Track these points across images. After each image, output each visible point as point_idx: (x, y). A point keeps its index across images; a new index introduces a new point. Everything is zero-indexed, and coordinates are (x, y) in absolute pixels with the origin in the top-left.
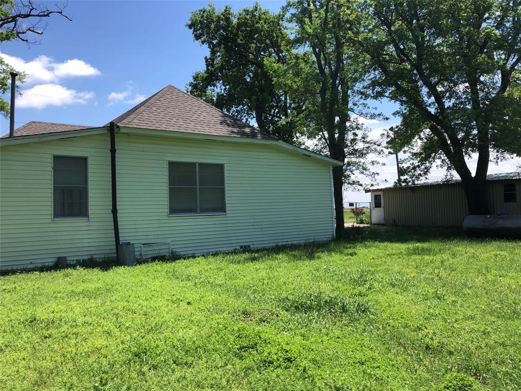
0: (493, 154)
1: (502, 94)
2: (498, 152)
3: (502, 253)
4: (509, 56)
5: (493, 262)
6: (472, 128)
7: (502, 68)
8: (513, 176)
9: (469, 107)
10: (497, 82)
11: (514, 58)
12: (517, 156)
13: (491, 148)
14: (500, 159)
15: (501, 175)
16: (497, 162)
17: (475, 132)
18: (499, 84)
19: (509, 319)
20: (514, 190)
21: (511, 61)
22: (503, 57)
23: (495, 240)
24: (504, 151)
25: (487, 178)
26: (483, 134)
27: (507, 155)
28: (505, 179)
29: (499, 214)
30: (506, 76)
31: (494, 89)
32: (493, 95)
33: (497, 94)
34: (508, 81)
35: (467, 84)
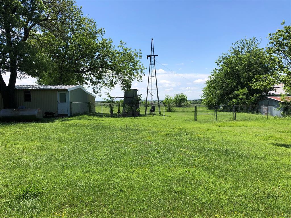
0: (18, 74)
1: (24, 41)
2: (21, 73)
3: (19, 130)
4: (29, 20)
5: (13, 136)
6: (7, 57)
7: (25, 26)
8: (30, 87)
9: (5, 44)
10: (22, 34)
11: (31, 23)
12: (32, 76)
13: (18, 70)
14: (22, 77)
15: (24, 86)
16: (21, 79)
17: (8, 59)
18: (23, 35)
19: (14, 169)
20: (30, 95)
21: (30, 24)
22: (26, 20)
23: (17, 123)
24: (25, 73)
25: (15, 87)
26: (13, 62)
27: (26, 76)
28: (25, 89)
29: (21, 108)
30: (27, 31)
31: (20, 37)
32: (20, 41)
33: (22, 41)
34: (28, 35)
35: (4, 30)
